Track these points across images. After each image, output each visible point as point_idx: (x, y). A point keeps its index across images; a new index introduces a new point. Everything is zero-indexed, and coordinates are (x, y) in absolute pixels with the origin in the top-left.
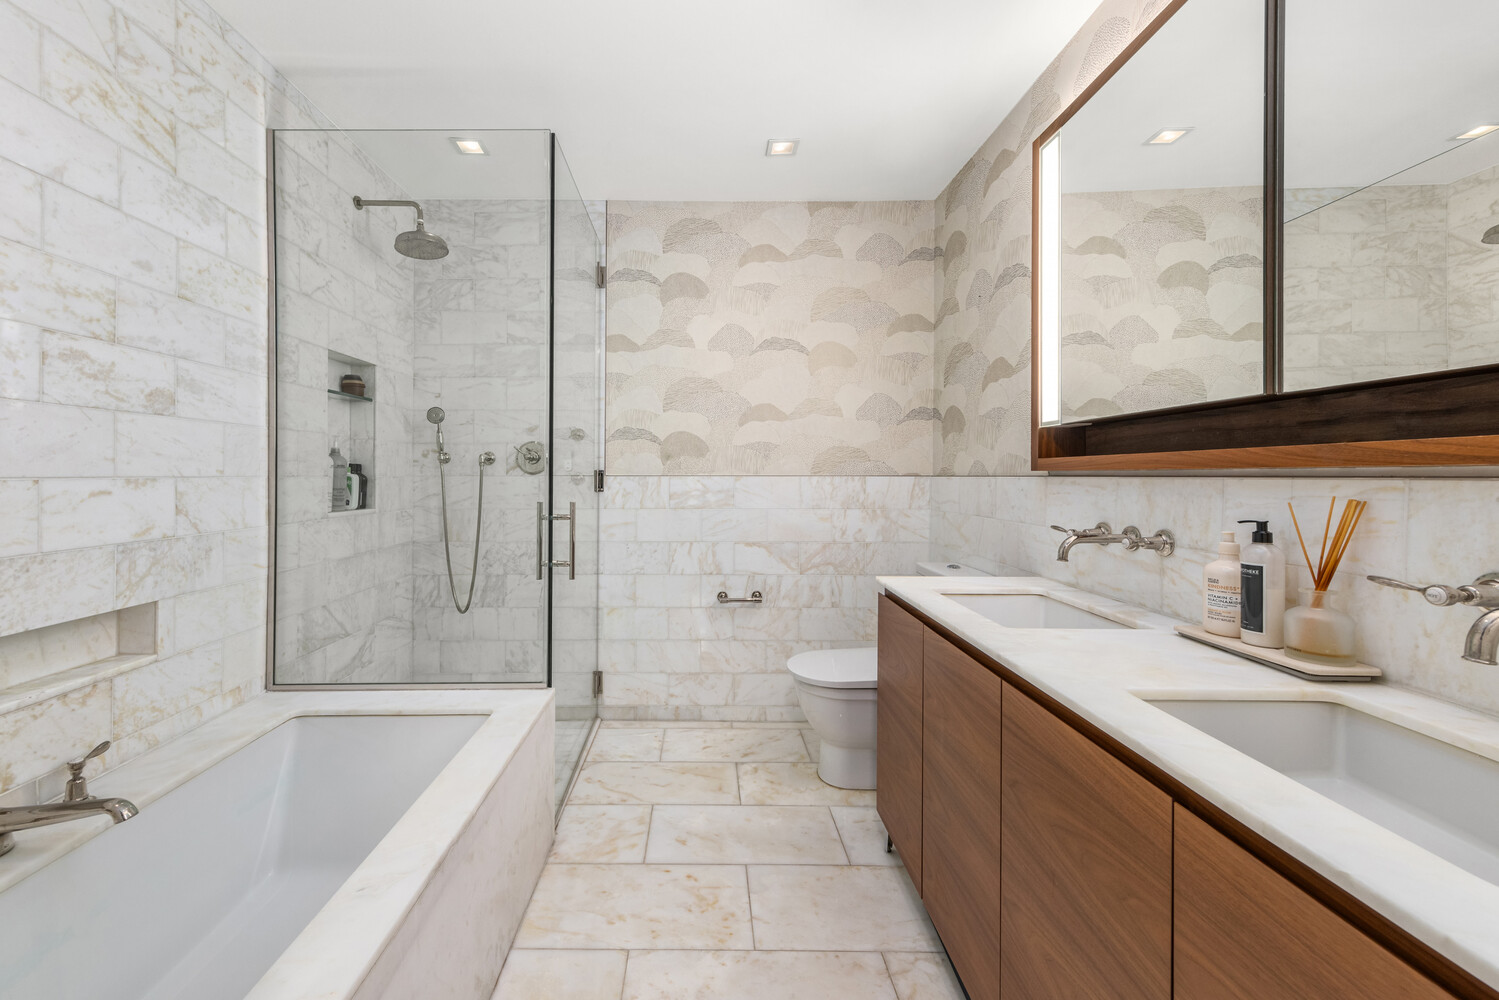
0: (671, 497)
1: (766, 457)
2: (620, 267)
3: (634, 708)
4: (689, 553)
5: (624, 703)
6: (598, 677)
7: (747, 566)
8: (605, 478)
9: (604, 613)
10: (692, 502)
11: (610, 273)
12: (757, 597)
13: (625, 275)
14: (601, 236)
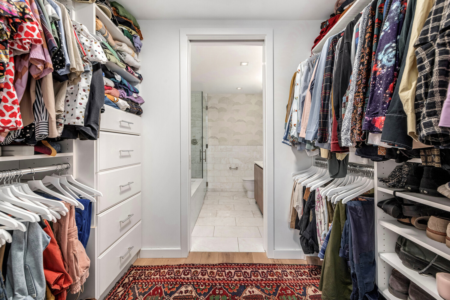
0: (220, 149)
1: (238, 142)
2: (210, 106)
3: (214, 189)
4: (224, 160)
5: (212, 188)
6: (207, 183)
7: (235, 162)
8: (208, 146)
9: (208, 171)
10: (224, 150)
11: (208, 107)
12: (237, 168)
13: (211, 107)
14: (207, 100)
